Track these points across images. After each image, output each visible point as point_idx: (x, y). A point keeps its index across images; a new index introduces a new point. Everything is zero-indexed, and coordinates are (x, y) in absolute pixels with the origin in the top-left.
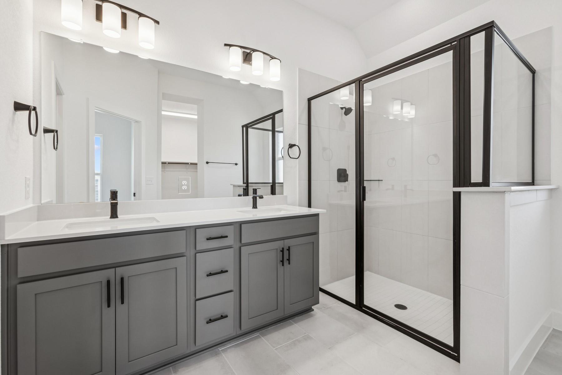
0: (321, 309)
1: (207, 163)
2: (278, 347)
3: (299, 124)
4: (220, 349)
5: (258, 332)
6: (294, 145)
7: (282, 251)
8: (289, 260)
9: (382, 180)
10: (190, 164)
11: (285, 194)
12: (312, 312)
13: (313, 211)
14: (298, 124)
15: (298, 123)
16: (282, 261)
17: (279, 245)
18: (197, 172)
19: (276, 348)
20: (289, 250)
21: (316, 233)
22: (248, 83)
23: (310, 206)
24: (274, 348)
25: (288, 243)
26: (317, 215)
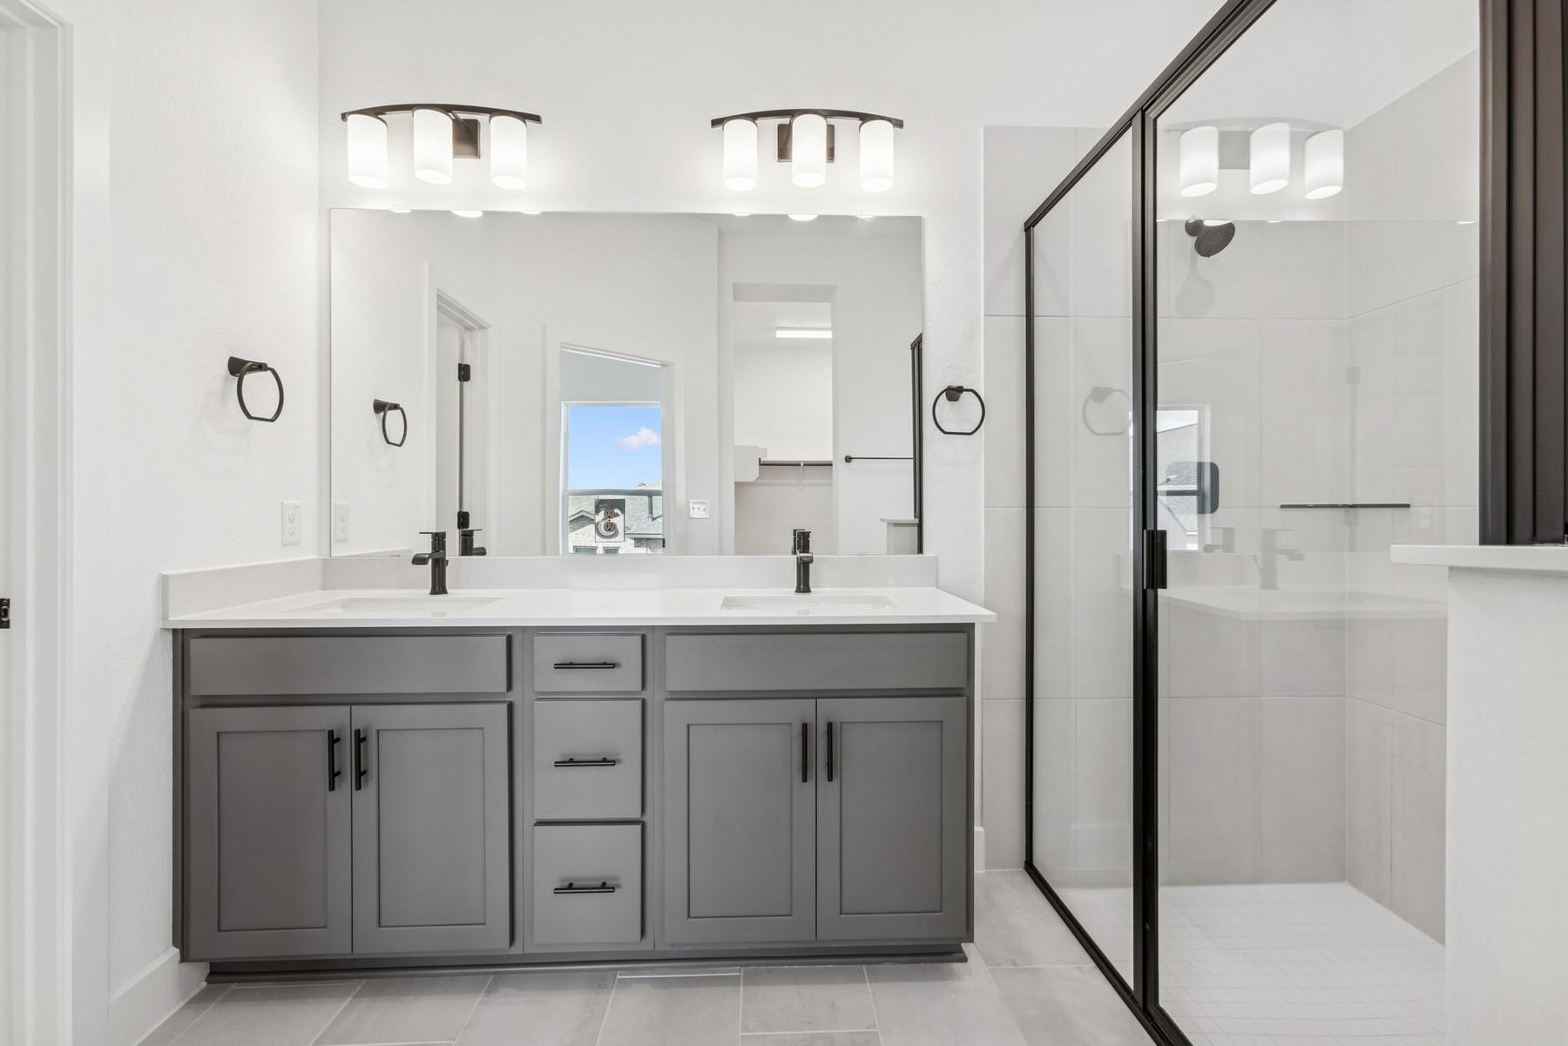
0: (998, 965)
1: (848, 459)
2: (759, 1034)
3: (985, 315)
4: (620, 975)
5: (745, 966)
6: (960, 390)
7: (804, 733)
8: (828, 766)
9: (1408, 506)
10: (805, 465)
12: (956, 966)
14: (983, 317)
15: (982, 313)
16: (804, 767)
18: (831, 485)
19: (748, 1034)
20: (829, 734)
22: (813, 217)
24: (743, 1032)
25: (831, 709)
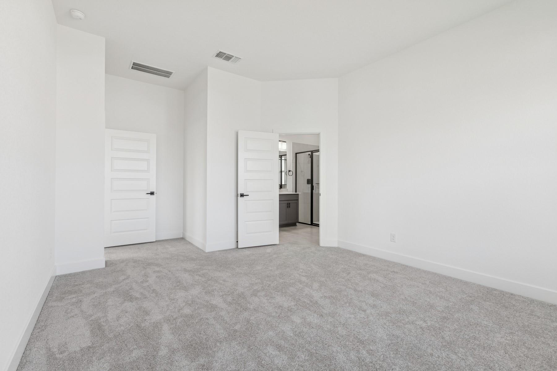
3: (292, 163)
6: (291, 171)
7: (288, 204)
8: (290, 207)
11: (287, 188)
13: (297, 193)
16: (288, 207)
17: (287, 202)
20: (290, 204)
21: (298, 200)
23: (296, 192)
25: (289, 202)
26: (298, 194)
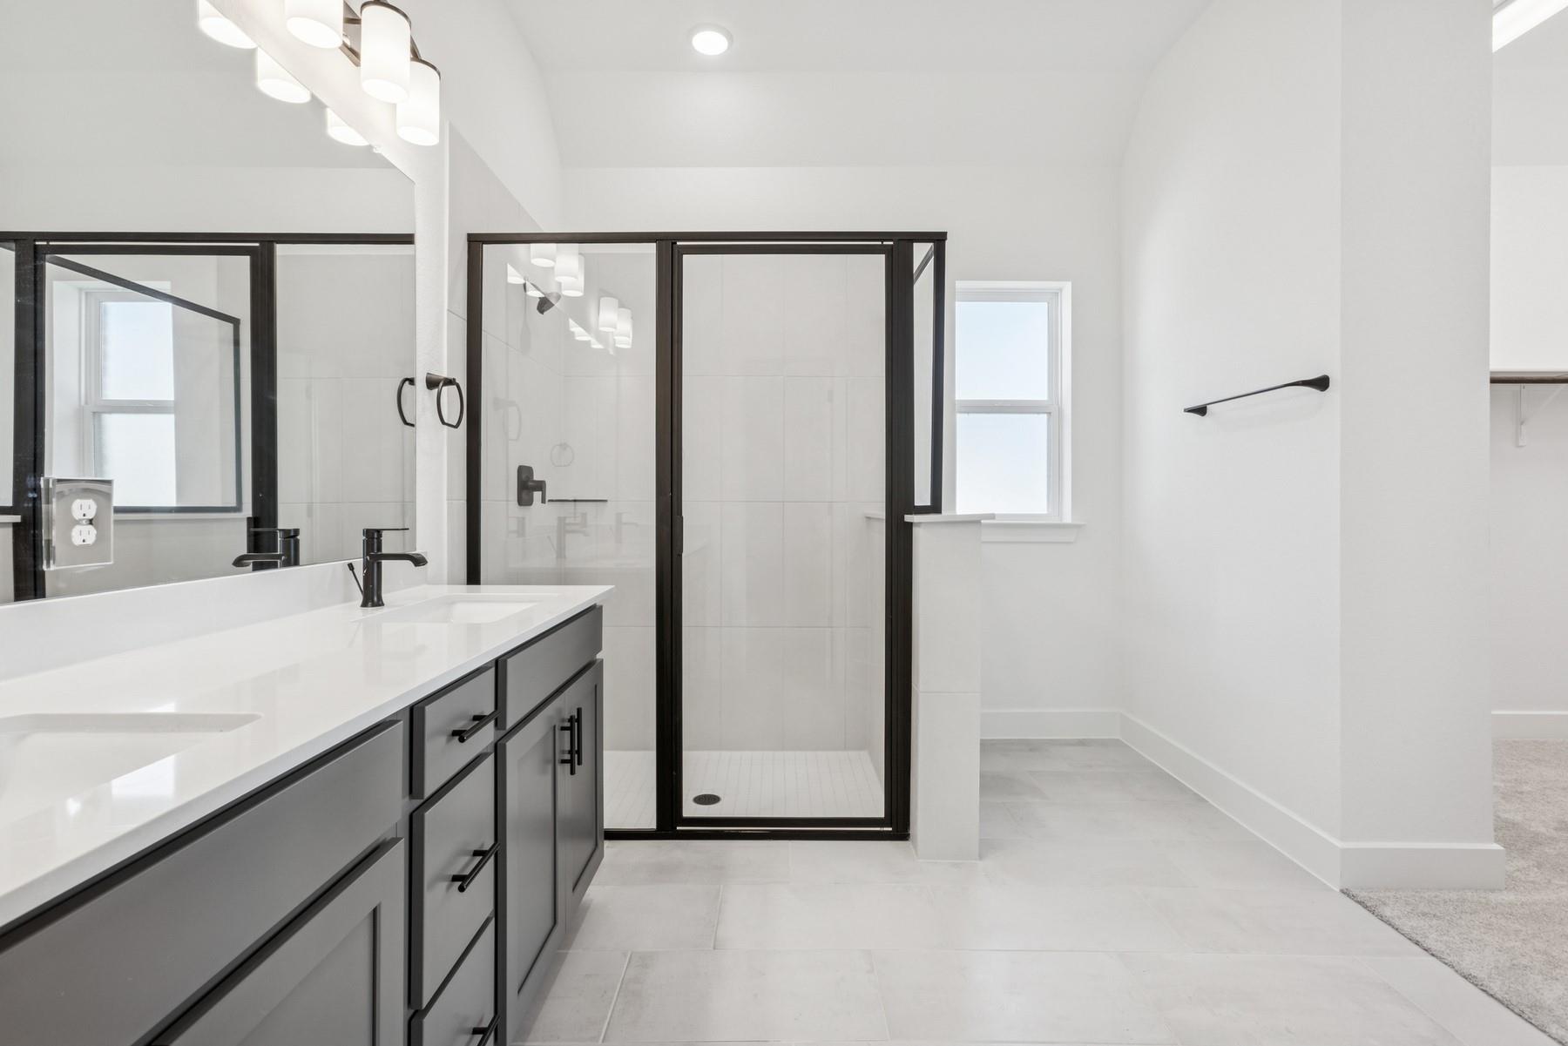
2: (604, 1031)
3: (448, 310)
7: (571, 726)
14: (446, 312)
15: (446, 307)
16: (570, 761)
19: (602, 1037)
20: (578, 718)
24: (597, 1041)
